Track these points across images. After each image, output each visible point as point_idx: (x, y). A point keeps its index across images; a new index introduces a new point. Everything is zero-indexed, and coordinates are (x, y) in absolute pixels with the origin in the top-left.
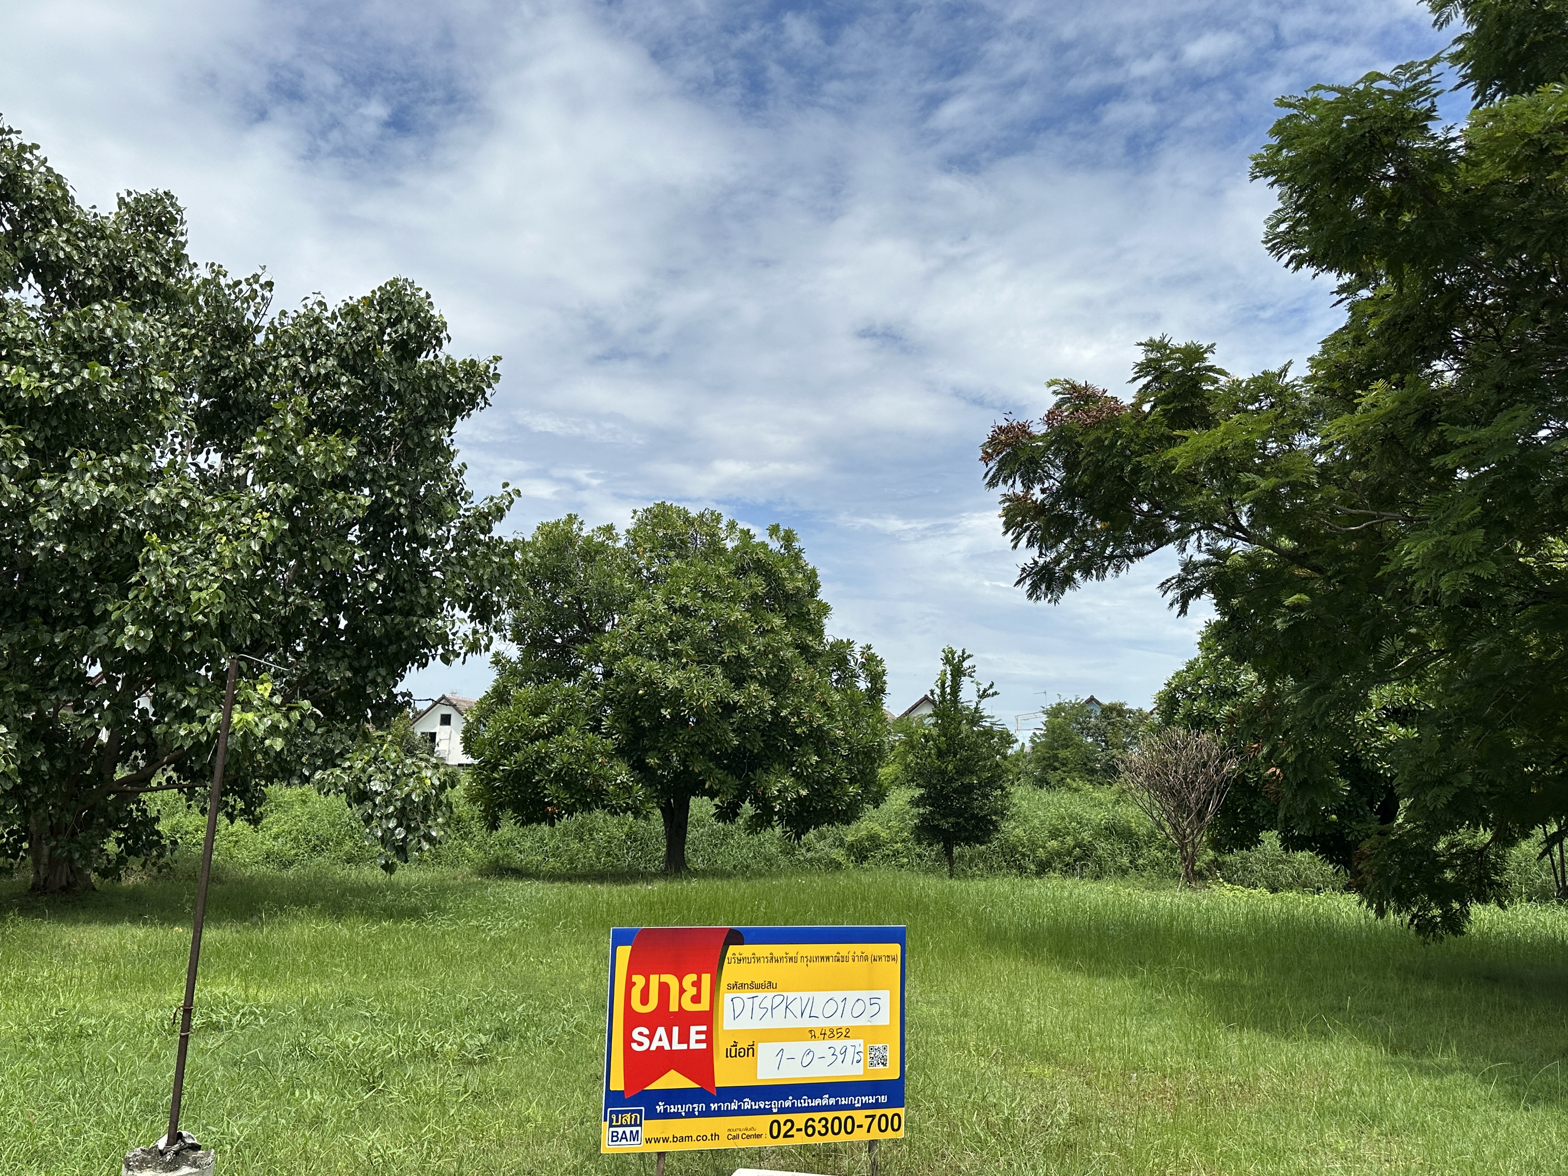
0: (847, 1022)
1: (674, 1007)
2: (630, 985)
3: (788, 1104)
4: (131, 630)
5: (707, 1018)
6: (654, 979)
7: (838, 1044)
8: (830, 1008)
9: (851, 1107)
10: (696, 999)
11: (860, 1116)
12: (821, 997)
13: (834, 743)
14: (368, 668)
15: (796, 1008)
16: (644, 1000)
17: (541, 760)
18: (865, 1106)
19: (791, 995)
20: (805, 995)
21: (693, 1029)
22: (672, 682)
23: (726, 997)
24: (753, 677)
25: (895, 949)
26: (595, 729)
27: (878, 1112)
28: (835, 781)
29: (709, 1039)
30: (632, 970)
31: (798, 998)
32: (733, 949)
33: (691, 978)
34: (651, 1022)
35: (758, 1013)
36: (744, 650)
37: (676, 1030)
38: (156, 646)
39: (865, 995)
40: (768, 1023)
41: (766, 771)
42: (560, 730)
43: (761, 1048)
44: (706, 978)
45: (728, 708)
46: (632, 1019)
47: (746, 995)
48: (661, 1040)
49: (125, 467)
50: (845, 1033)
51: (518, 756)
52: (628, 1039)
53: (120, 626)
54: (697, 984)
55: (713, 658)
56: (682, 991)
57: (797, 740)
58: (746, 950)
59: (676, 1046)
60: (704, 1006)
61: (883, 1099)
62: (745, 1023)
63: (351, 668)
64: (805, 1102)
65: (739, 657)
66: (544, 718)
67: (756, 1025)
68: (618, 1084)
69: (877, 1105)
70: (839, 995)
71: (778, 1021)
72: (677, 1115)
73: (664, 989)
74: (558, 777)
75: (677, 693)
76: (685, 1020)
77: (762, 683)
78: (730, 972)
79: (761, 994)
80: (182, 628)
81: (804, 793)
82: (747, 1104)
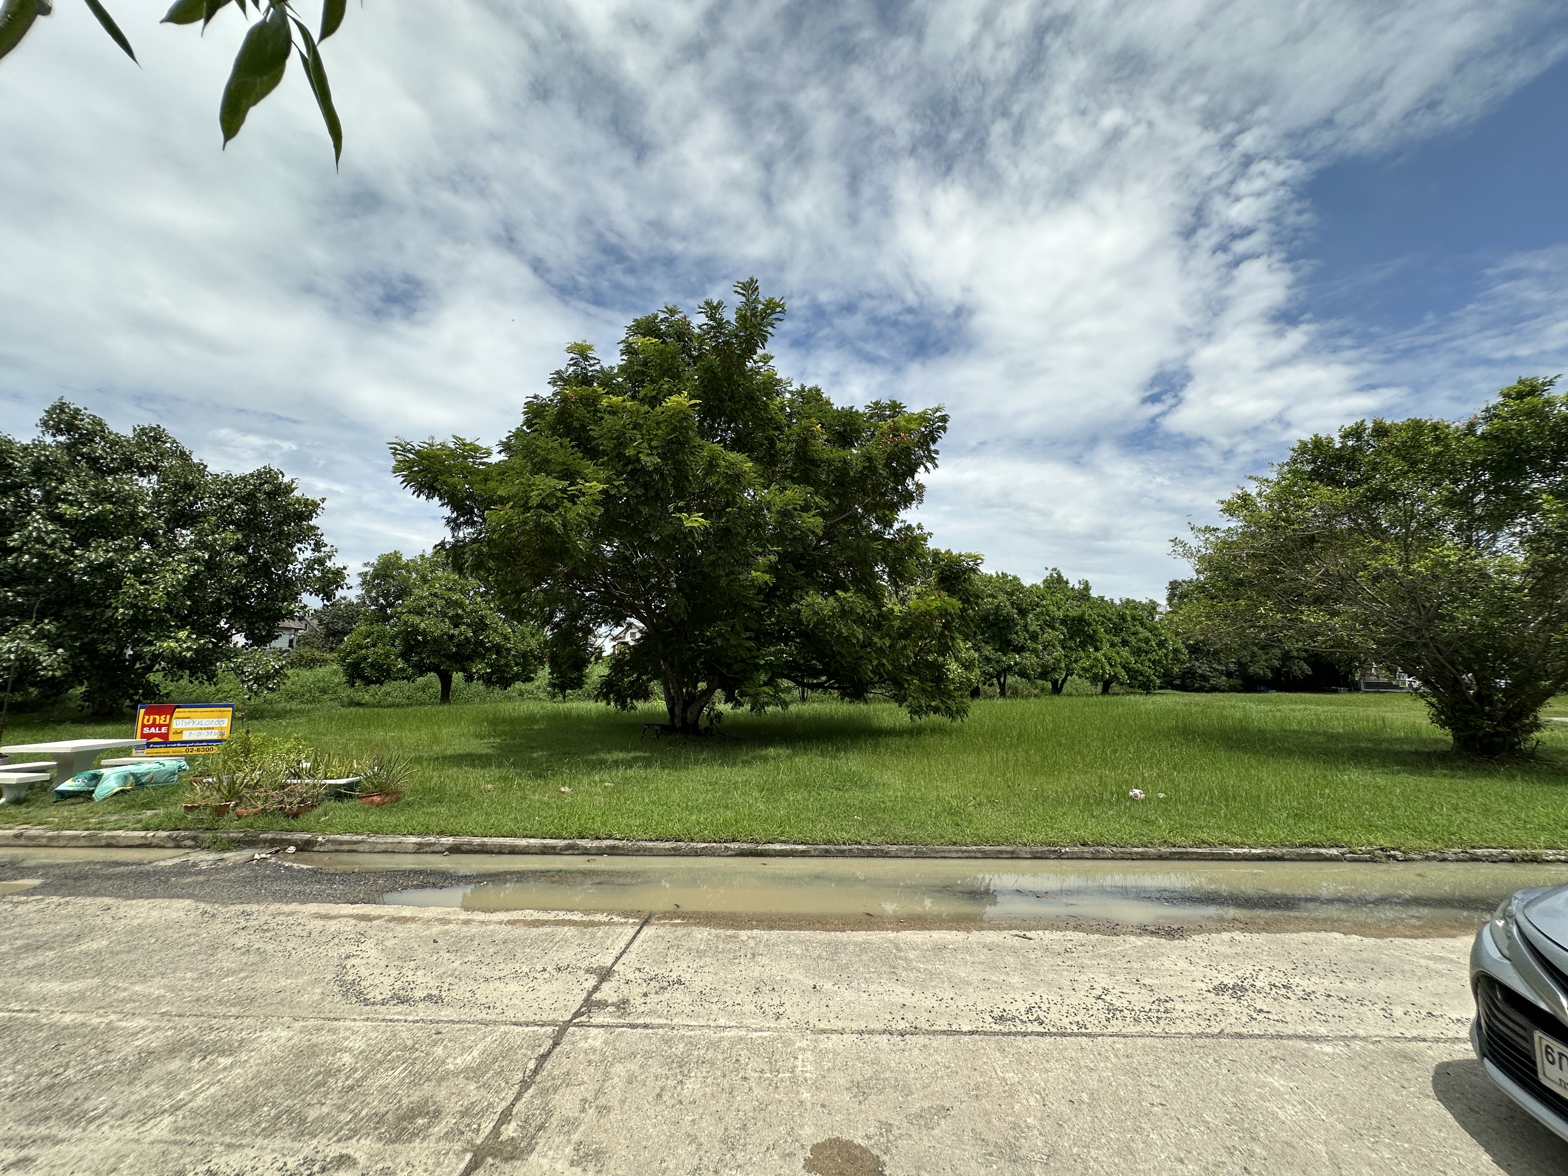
0: (213, 726)
1: (157, 723)
2: (143, 718)
3: (192, 745)
4: (121, 610)
5: (168, 726)
6: (152, 717)
7: (209, 731)
8: (208, 723)
9: (212, 745)
10: (165, 721)
11: (215, 747)
12: (204, 720)
16: (148, 721)
18: (217, 745)
20: (200, 720)
21: (163, 728)
23: (174, 721)
24: (465, 623)
25: (230, 709)
26: (393, 645)
29: (168, 730)
30: (145, 714)
31: (197, 721)
32: (177, 710)
33: (164, 716)
34: (150, 727)
35: (184, 724)
36: (460, 612)
37: (158, 728)
38: (134, 616)
39: (220, 720)
40: (187, 726)
41: (473, 662)
42: (374, 645)
43: (184, 732)
44: (168, 716)
46: (144, 726)
47: (180, 720)
48: (153, 730)
49: (121, 546)
50: (211, 729)
52: (142, 730)
53: (117, 608)
54: (165, 718)
55: (446, 615)
57: (487, 649)
58: (181, 710)
59: (158, 732)
60: (167, 723)
61: (223, 743)
62: (179, 726)
64: (197, 744)
65: (457, 615)
66: (368, 640)
67: (183, 727)
69: (221, 745)
70: (211, 720)
71: (190, 726)
73: (155, 719)
76: (160, 726)
77: (468, 625)
78: (175, 715)
79: (185, 720)
80: (147, 609)
81: (489, 670)
82: (179, 745)
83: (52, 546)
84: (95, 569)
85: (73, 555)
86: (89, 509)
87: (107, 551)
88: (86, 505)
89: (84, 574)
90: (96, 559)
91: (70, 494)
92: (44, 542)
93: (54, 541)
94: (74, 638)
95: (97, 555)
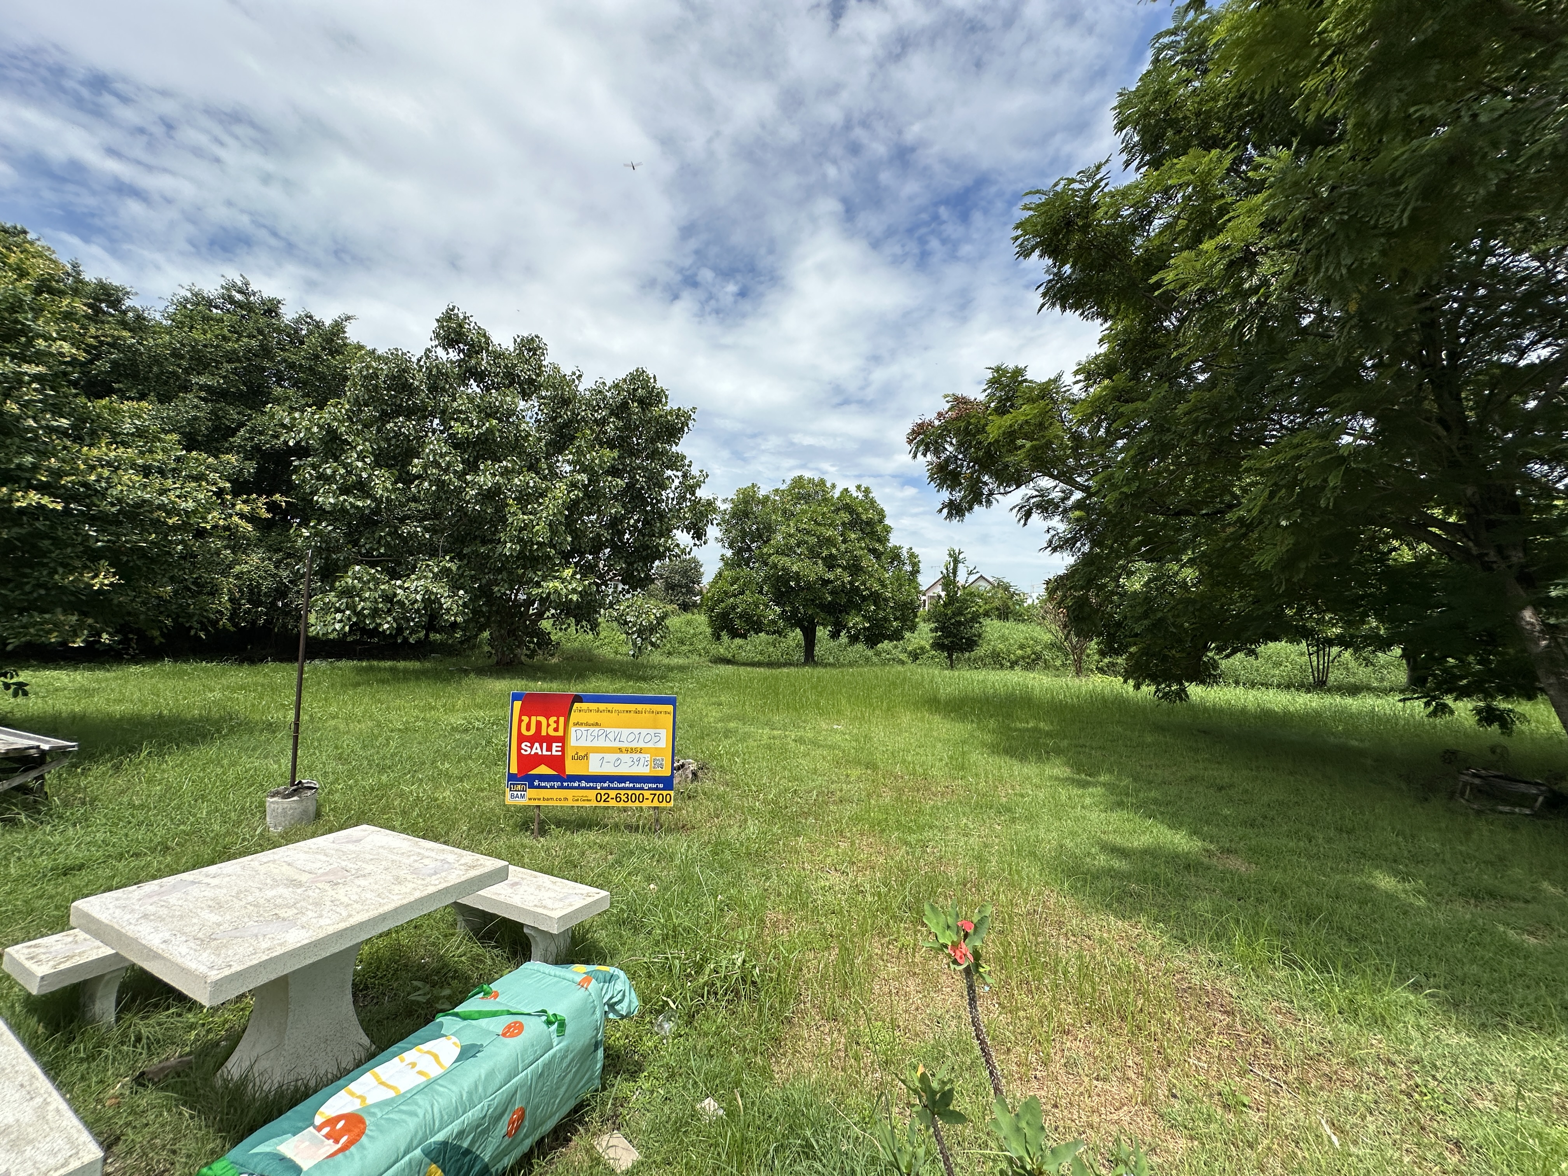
0: (641, 745)
1: (544, 733)
2: (520, 721)
3: (606, 785)
5: (562, 740)
6: (534, 719)
7: (636, 756)
8: (631, 737)
9: (642, 789)
10: (556, 730)
11: (647, 794)
12: (626, 732)
13: (886, 600)
14: (635, 562)
15: (611, 736)
16: (528, 729)
17: (734, 608)
18: (650, 789)
19: (609, 730)
20: (617, 730)
21: (554, 745)
22: (795, 568)
23: (572, 730)
24: (839, 566)
25: (670, 708)
27: (658, 792)
28: (885, 619)
29: (563, 750)
30: (522, 713)
31: (612, 732)
32: (576, 705)
33: (552, 719)
34: (532, 740)
35: (590, 738)
37: (545, 745)
38: (521, 552)
39: (652, 731)
40: (596, 744)
41: (848, 614)
42: (742, 593)
43: (591, 756)
44: (562, 719)
45: (827, 582)
46: (521, 738)
47: (583, 729)
48: (537, 749)
49: (506, 468)
50: (641, 751)
51: (723, 605)
52: (519, 748)
54: (557, 722)
55: (818, 555)
56: (548, 725)
57: (864, 599)
58: (584, 706)
59: (545, 753)
60: (560, 733)
61: (661, 786)
62: (582, 743)
63: (625, 562)
64: (615, 784)
66: (736, 586)
67: (588, 744)
68: (514, 770)
69: (657, 789)
70: (637, 731)
71: (601, 743)
72: (545, 787)
73: (539, 724)
74: (741, 617)
75: (797, 573)
76: (549, 740)
78: (574, 717)
79: (592, 729)
81: (867, 625)
82: (583, 784)
84: (485, 497)
87: (495, 475)
88: (475, 423)
92: (440, 468)
94: (474, 579)
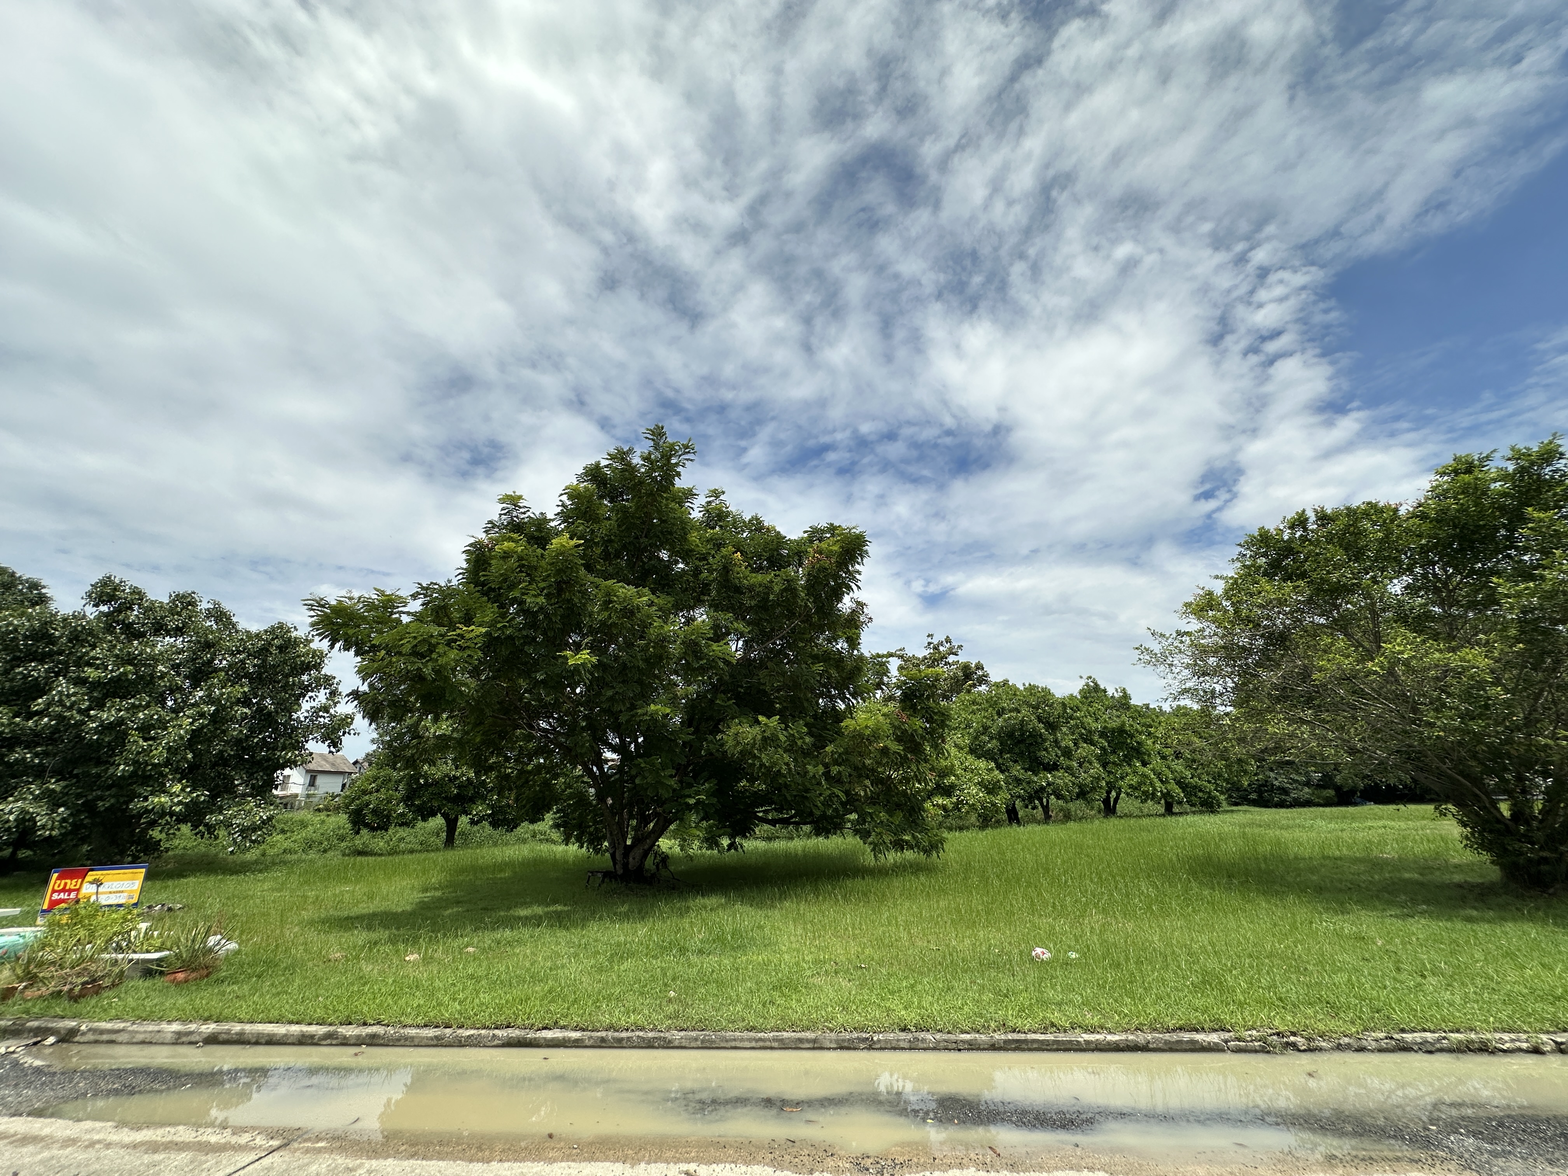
0: (123, 889)
1: (68, 888)
2: (55, 883)
4: (122, 767)
5: (78, 890)
6: (63, 881)
7: (119, 895)
8: (120, 885)
10: (75, 886)
12: (115, 883)
16: (59, 886)
21: (73, 893)
23: (85, 885)
25: (144, 870)
26: (396, 789)
29: (77, 895)
30: (58, 879)
31: (107, 884)
32: (90, 873)
34: (59, 892)
35: (95, 888)
37: (67, 894)
38: (134, 772)
39: (130, 882)
41: (474, 803)
42: (378, 790)
44: (79, 880)
46: (54, 891)
47: (91, 884)
48: (62, 896)
49: (133, 704)
50: (121, 892)
52: (51, 896)
53: (119, 765)
54: (76, 882)
58: (94, 873)
59: (66, 897)
60: (77, 887)
61: (130, 908)
62: (89, 891)
66: (373, 785)
70: (122, 883)
71: (101, 890)
73: (66, 884)
76: (70, 891)
78: (88, 878)
79: (96, 883)
83: (70, 708)
84: (106, 728)
85: (89, 716)
86: (112, 671)
87: (120, 710)
88: (110, 668)
89: (95, 734)
90: (107, 719)
91: (98, 659)
92: (64, 706)
93: (73, 704)
94: (78, 796)
95: (108, 715)
